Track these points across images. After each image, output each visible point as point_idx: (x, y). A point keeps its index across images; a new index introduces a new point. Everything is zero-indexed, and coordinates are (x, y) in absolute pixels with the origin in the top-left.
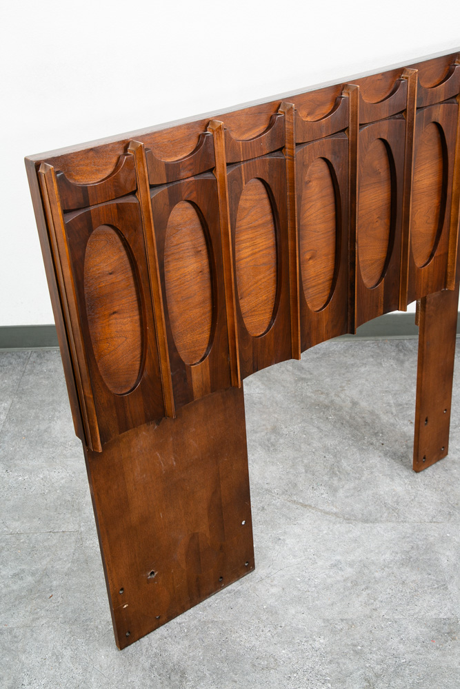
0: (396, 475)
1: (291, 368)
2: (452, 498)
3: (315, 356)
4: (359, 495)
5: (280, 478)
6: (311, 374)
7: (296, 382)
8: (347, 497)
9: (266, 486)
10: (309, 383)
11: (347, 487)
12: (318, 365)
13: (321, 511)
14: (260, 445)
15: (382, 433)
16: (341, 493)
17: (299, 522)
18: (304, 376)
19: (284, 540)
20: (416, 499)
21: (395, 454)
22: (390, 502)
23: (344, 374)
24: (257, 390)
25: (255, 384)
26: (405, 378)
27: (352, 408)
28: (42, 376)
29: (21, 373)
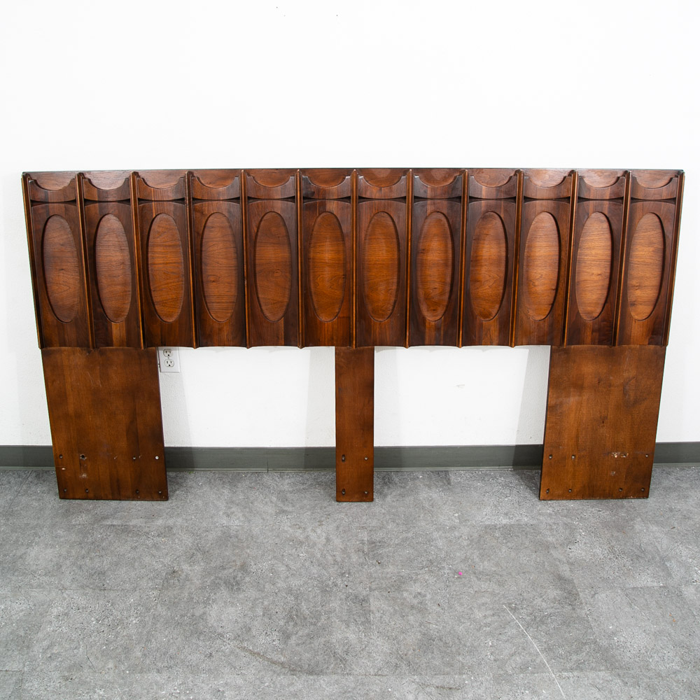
0: (352, 620)
1: (275, 499)
2: (403, 647)
3: (302, 487)
4: (310, 643)
5: (236, 621)
6: (294, 506)
7: (277, 514)
8: (298, 645)
9: (220, 630)
10: (289, 517)
11: (300, 633)
12: (302, 497)
13: (268, 660)
14: (225, 583)
15: (349, 574)
16: (293, 640)
17: (243, 672)
18: (286, 508)
19: (223, 692)
20: (367, 648)
21: (356, 597)
22: (340, 651)
23: (325, 508)
24: (237, 522)
25: (235, 516)
26: (384, 514)
27: (325, 545)
28: (34, 497)
29: (16, 494)
